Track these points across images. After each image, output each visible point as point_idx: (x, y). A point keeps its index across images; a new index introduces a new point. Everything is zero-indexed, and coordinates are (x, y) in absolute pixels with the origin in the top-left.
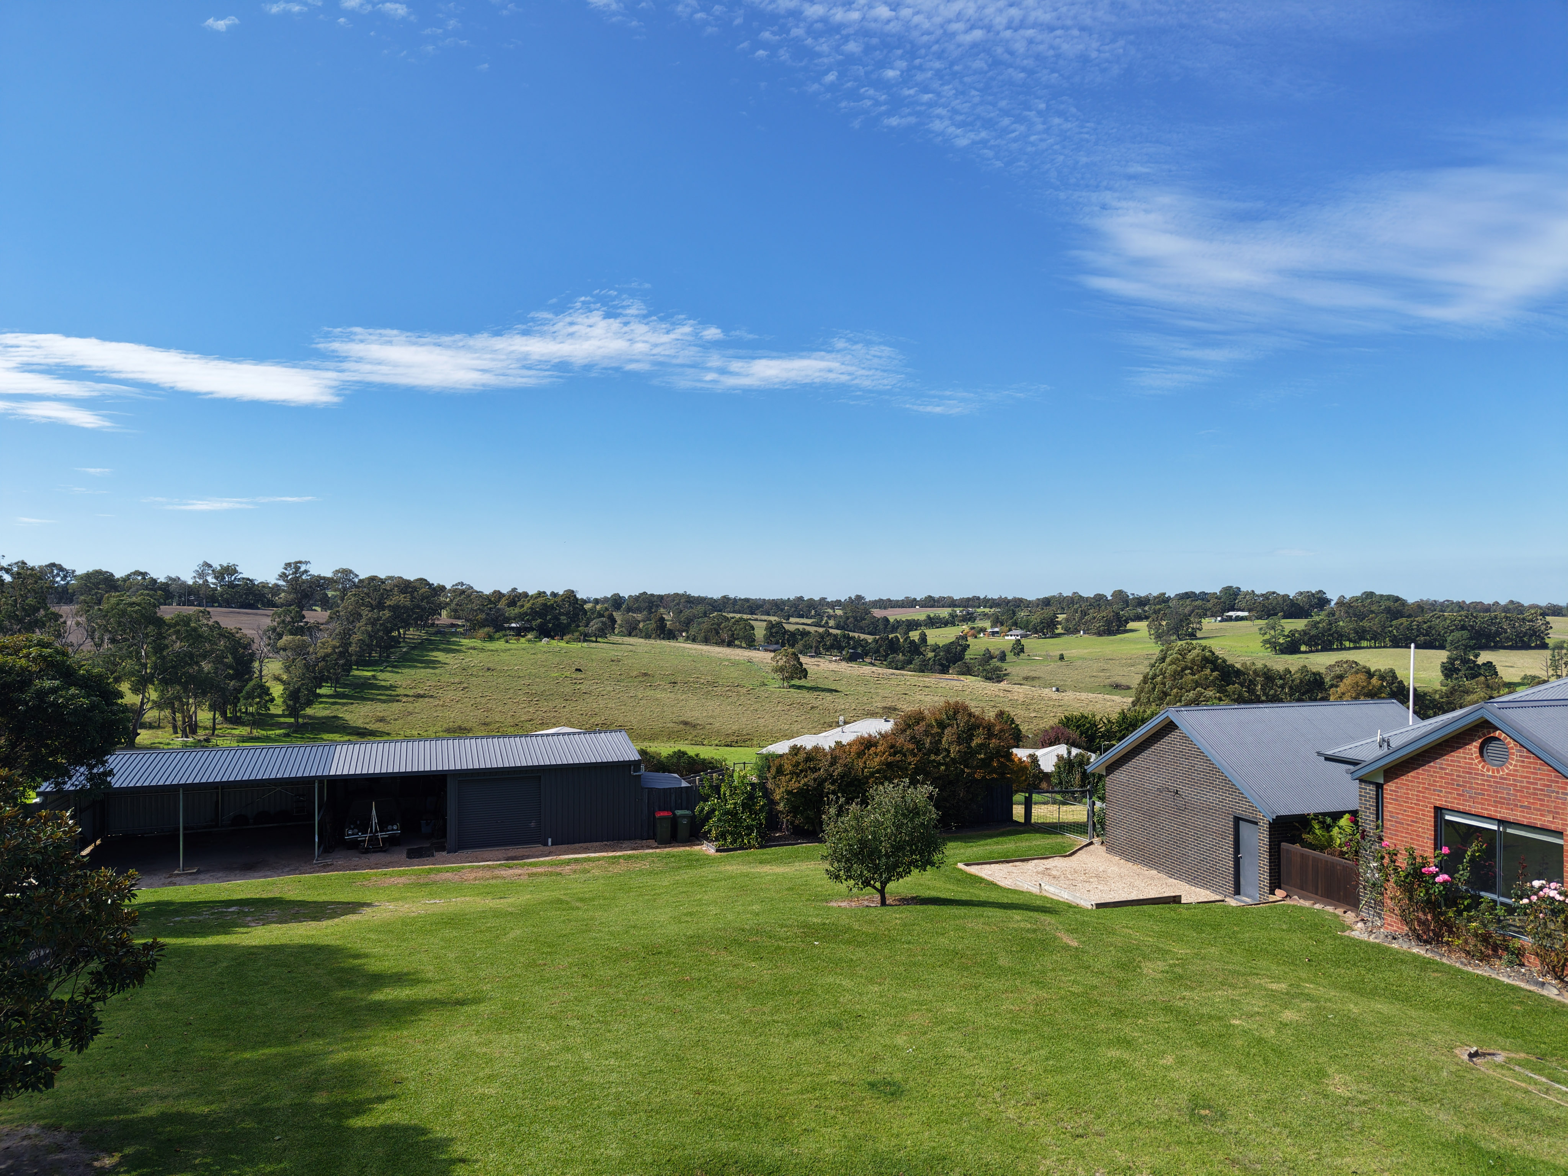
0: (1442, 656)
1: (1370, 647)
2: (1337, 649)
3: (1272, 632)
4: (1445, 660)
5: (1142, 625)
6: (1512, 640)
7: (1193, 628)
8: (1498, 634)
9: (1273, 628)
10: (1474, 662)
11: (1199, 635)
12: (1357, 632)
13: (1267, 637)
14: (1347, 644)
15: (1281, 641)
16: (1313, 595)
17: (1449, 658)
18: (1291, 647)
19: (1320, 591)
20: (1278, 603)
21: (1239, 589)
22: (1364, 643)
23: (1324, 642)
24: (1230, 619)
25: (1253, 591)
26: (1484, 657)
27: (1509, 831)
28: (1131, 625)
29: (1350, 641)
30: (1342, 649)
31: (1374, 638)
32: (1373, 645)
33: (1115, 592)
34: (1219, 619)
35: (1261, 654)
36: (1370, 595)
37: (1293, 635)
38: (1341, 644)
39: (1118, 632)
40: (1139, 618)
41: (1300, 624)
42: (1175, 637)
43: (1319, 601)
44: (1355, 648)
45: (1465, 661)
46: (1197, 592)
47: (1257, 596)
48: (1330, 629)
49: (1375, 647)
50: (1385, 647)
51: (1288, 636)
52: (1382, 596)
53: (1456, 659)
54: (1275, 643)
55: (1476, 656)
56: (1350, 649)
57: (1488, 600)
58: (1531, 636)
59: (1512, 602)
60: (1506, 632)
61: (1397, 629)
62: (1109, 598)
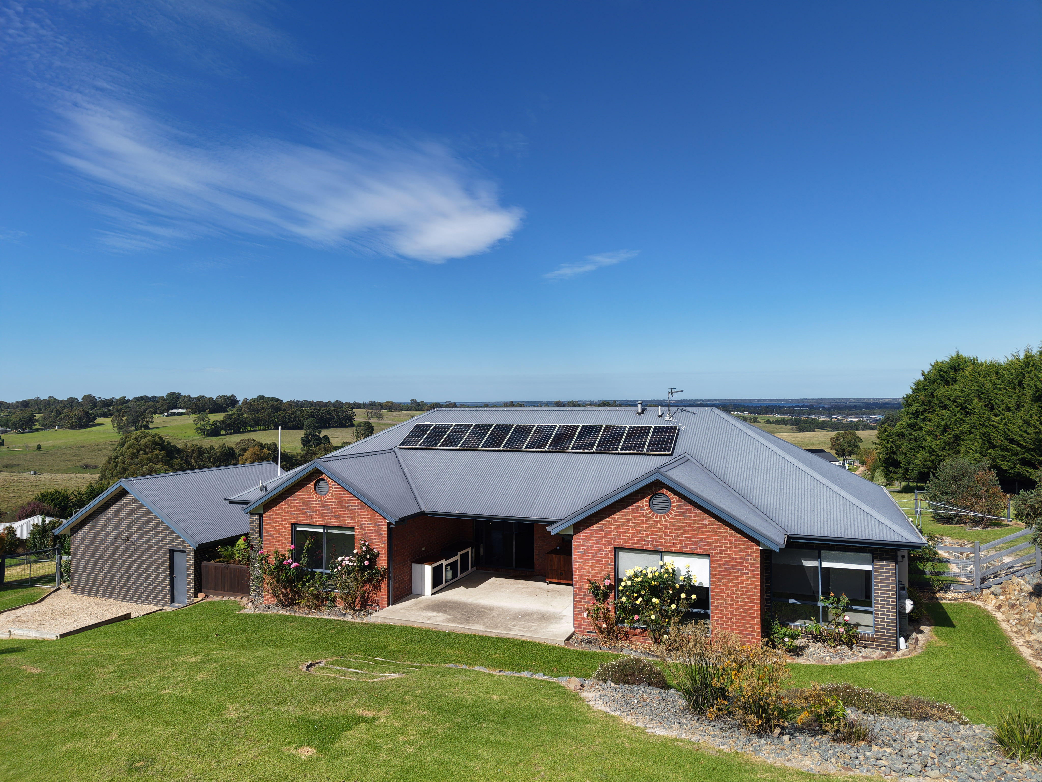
0: (301, 433)
1: (262, 430)
2: (243, 432)
3: (202, 423)
4: (303, 436)
5: (108, 420)
6: (337, 422)
7: (147, 422)
8: (330, 419)
9: (203, 420)
10: (319, 436)
11: (151, 426)
12: (254, 421)
13: (199, 425)
14: (249, 428)
15: (208, 428)
16: (228, 397)
17: (305, 434)
18: (215, 432)
19: (233, 395)
20: (206, 403)
21: (180, 394)
22: (259, 428)
23: (235, 428)
24: (173, 414)
25: (189, 395)
26: (323, 433)
27: (329, 531)
28: (98, 421)
29: (251, 426)
30: (246, 432)
31: (265, 424)
32: (264, 428)
33: (85, 396)
34: (166, 414)
35: (195, 437)
36: (262, 397)
37: (216, 424)
38: (245, 428)
39: (88, 426)
40: (104, 415)
41: (220, 417)
42: (133, 428)
43: (232, 401)
44: (254, 431)
45: (314, 436)
46: (150, 396)
47: (192, 398)
48: (238, 420)
49: (265, 430)
50: (271, 429)
51: (212, 425)
52: (269, 398)
53: (309, 435)
54: (204, 429)
55: (319, 433)
56: (250, 431)
57: (325, 401)
58: (346, 420)
59: (337, 401)
60: (334, 418)
61: (278, 418)
62: (80, 401)
